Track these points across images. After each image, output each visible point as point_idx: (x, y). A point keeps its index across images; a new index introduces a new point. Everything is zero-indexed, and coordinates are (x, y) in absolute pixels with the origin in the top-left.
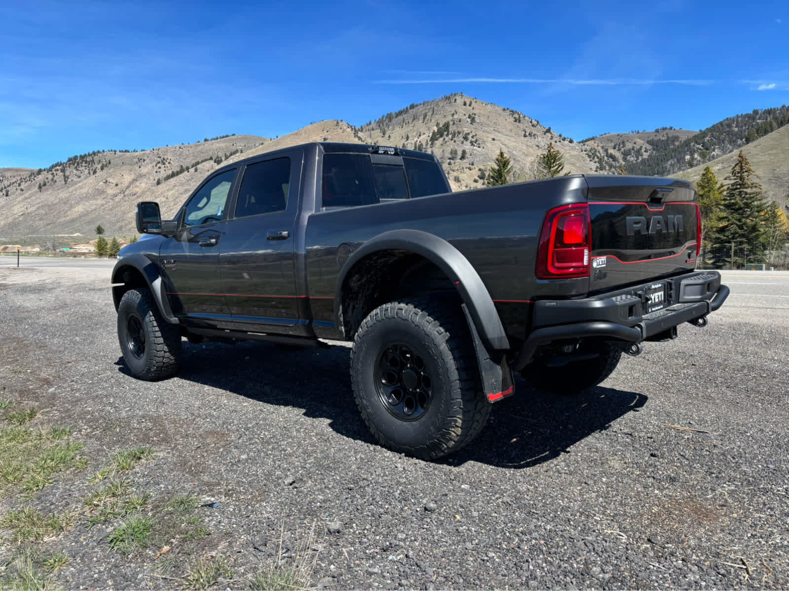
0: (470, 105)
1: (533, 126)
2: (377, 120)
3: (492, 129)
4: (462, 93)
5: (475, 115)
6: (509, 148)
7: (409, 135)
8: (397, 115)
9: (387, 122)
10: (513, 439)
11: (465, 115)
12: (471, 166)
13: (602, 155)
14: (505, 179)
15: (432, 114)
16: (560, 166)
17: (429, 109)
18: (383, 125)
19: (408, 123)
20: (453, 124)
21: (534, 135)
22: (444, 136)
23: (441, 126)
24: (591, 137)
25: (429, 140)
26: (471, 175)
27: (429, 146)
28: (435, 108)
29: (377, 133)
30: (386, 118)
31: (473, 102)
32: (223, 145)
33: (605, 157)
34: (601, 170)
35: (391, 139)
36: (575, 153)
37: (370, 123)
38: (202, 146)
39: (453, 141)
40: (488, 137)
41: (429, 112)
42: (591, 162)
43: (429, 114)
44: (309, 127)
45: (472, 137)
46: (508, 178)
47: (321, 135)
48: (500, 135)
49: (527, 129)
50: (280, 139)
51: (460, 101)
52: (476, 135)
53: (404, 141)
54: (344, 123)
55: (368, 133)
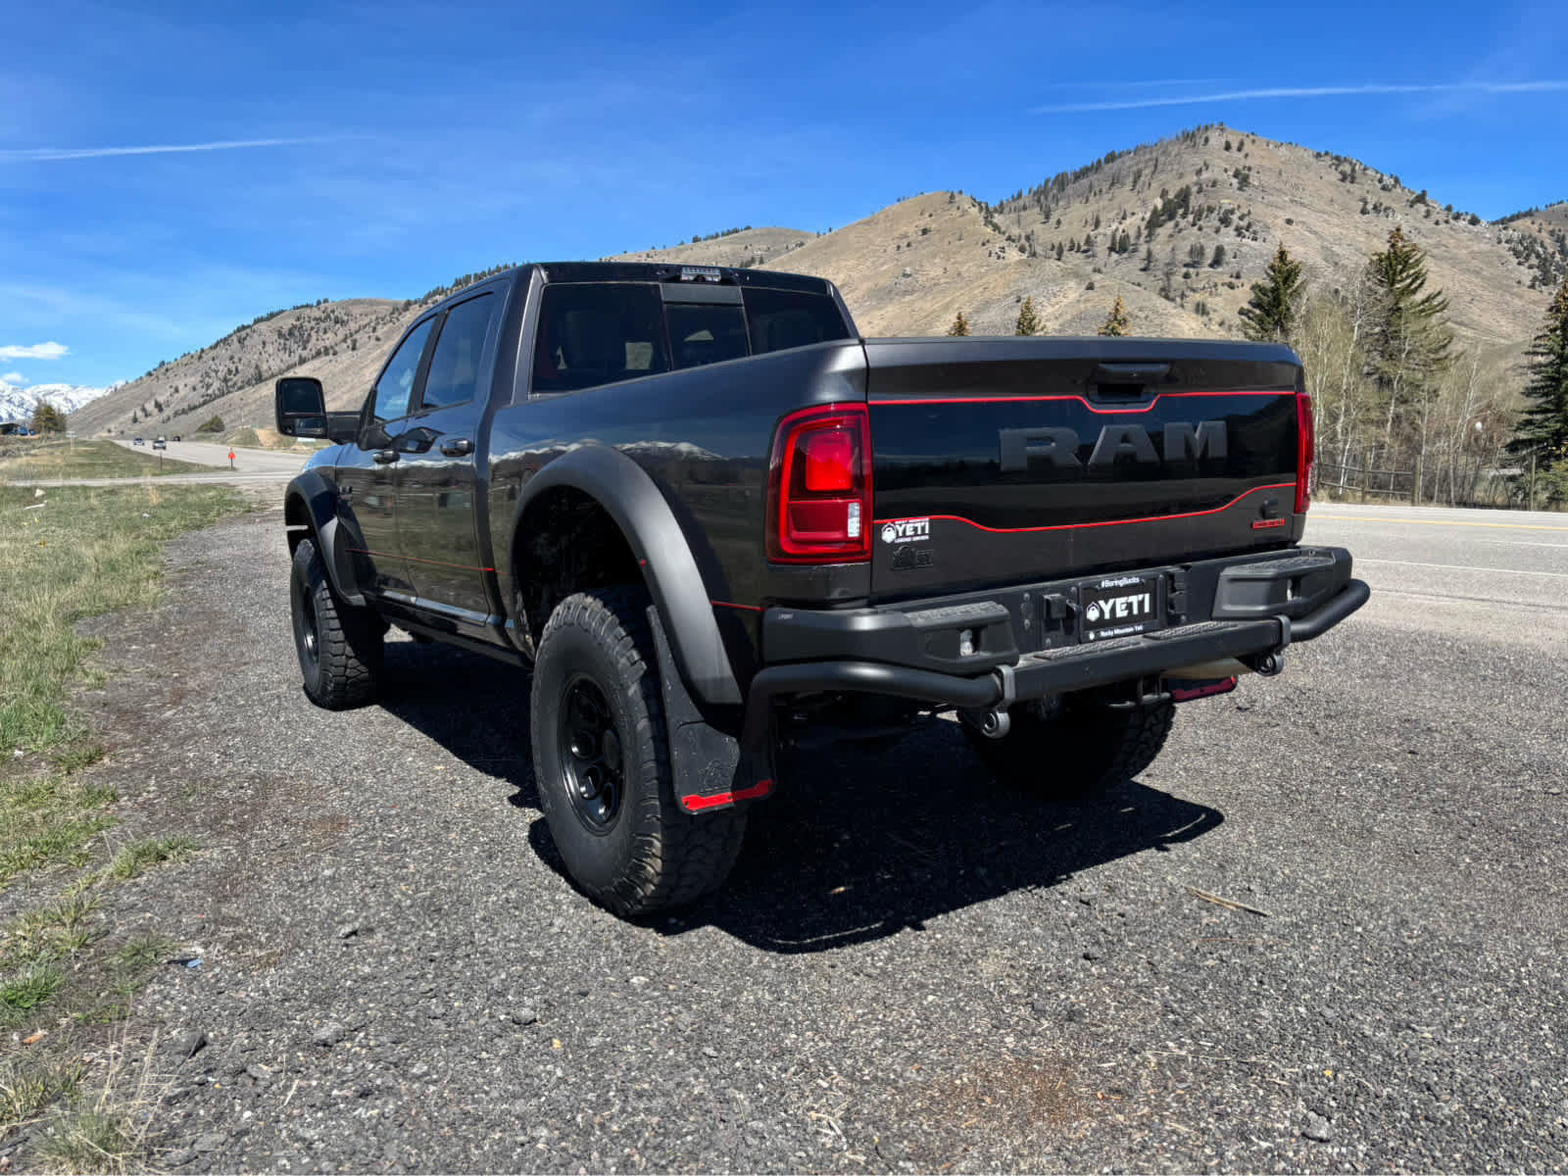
0: (1239, 149)
1: (1384, 188)
2: (1035, 188)
3: (1287, 199)
4: (1222, 124)
5: (1250, 169)
6: (1324, 240)
7: (1101, 219)
8: (1078, 176)
9: (1055, 191)
10: (840, 886)
11: (1226, 171)
12: (1233, 280)
13: (1551, 250)
14: (1288, 309)
15: (1153, 173)
16: (1417, 278)
17: (1147, 161)
18: (1046, 198)
19: (1101, 191)
20: (1200, 191)
21: (1386, 209)
22: (1178, 219)
23: (1171, 196)
24: (1523, 210)
25: (1143, 228)
26: (1235, 300)
27: (1142, 239)
28: (1162, 159)
29: (1034, 214)
30: (1054, 183)
31: (1247, 142)
32: (726, 249)
33: (1557, 255)
34: (1545, 285)
35: (1063, 227)
36: (1484, 247)
37: (1020, 195)
38: (689, 252)
39: (1196, 228)
40: (1276, 217)
41: (1146, 167)
42: (1522, 268)
43: (1147, 171)
44: (896, 207)
45: (1241, 218)
46: (1293, 309)
47: (917, 223)
48: (1305, 211)
49: (1369, 197)
50: (836, 234)
51: (1216, 139)
52: (1249, 212)
53: (1089, 230)
54: (966, 197)
55: (1013, 215)
